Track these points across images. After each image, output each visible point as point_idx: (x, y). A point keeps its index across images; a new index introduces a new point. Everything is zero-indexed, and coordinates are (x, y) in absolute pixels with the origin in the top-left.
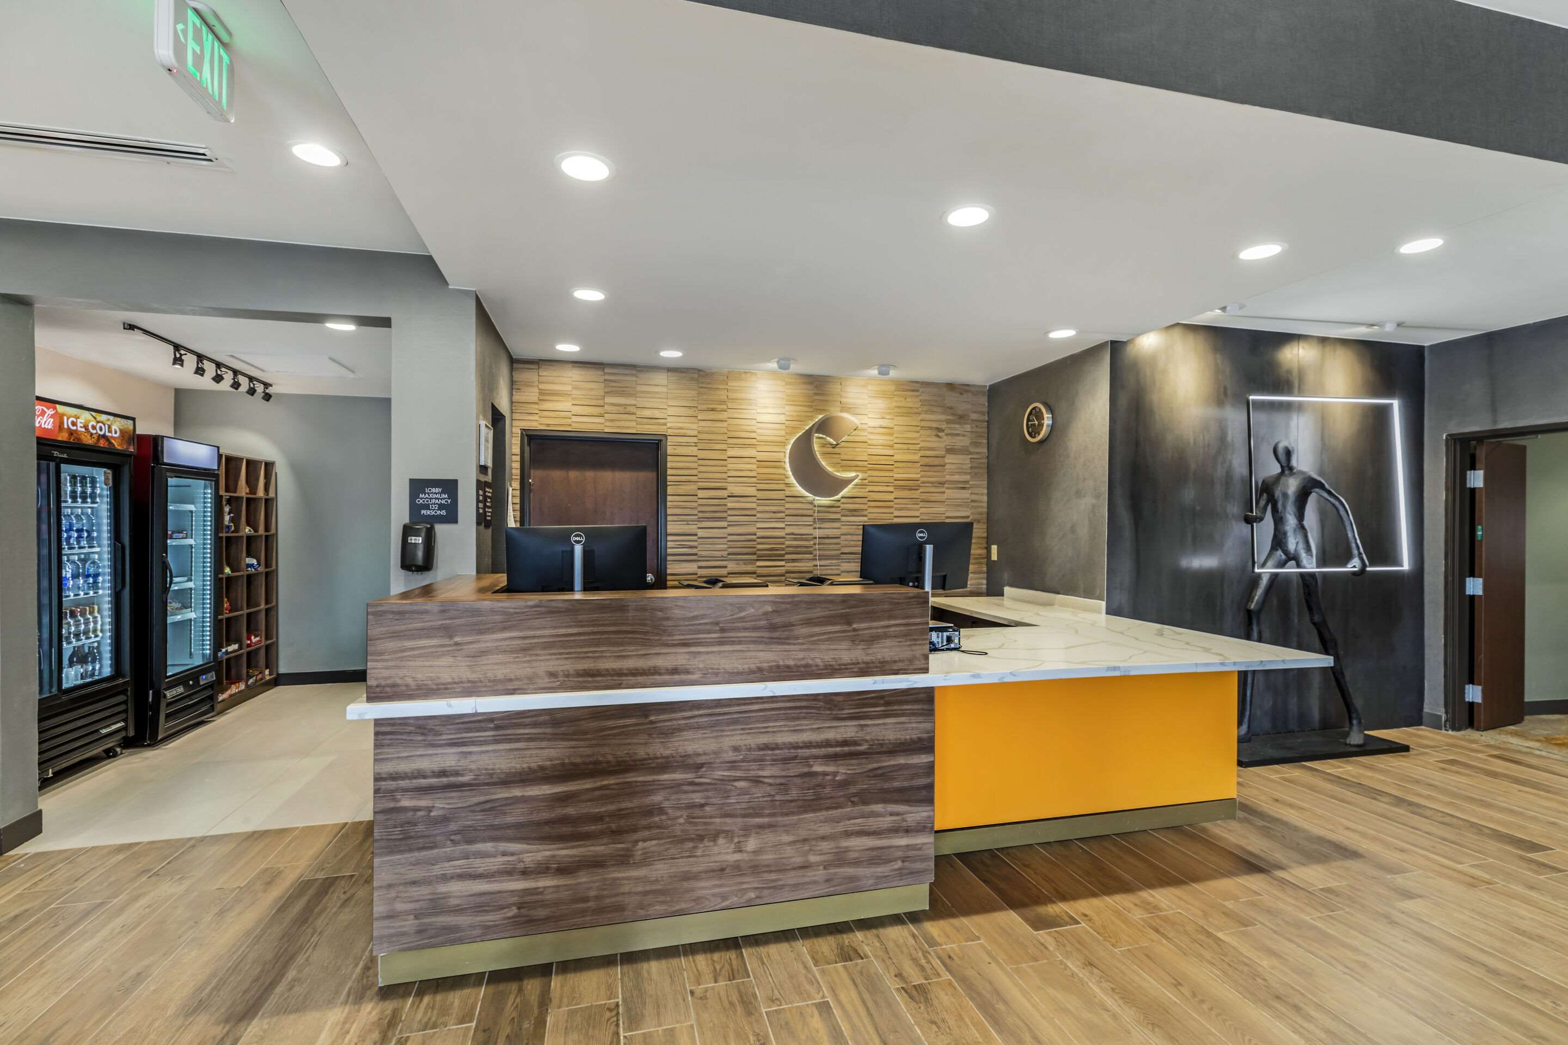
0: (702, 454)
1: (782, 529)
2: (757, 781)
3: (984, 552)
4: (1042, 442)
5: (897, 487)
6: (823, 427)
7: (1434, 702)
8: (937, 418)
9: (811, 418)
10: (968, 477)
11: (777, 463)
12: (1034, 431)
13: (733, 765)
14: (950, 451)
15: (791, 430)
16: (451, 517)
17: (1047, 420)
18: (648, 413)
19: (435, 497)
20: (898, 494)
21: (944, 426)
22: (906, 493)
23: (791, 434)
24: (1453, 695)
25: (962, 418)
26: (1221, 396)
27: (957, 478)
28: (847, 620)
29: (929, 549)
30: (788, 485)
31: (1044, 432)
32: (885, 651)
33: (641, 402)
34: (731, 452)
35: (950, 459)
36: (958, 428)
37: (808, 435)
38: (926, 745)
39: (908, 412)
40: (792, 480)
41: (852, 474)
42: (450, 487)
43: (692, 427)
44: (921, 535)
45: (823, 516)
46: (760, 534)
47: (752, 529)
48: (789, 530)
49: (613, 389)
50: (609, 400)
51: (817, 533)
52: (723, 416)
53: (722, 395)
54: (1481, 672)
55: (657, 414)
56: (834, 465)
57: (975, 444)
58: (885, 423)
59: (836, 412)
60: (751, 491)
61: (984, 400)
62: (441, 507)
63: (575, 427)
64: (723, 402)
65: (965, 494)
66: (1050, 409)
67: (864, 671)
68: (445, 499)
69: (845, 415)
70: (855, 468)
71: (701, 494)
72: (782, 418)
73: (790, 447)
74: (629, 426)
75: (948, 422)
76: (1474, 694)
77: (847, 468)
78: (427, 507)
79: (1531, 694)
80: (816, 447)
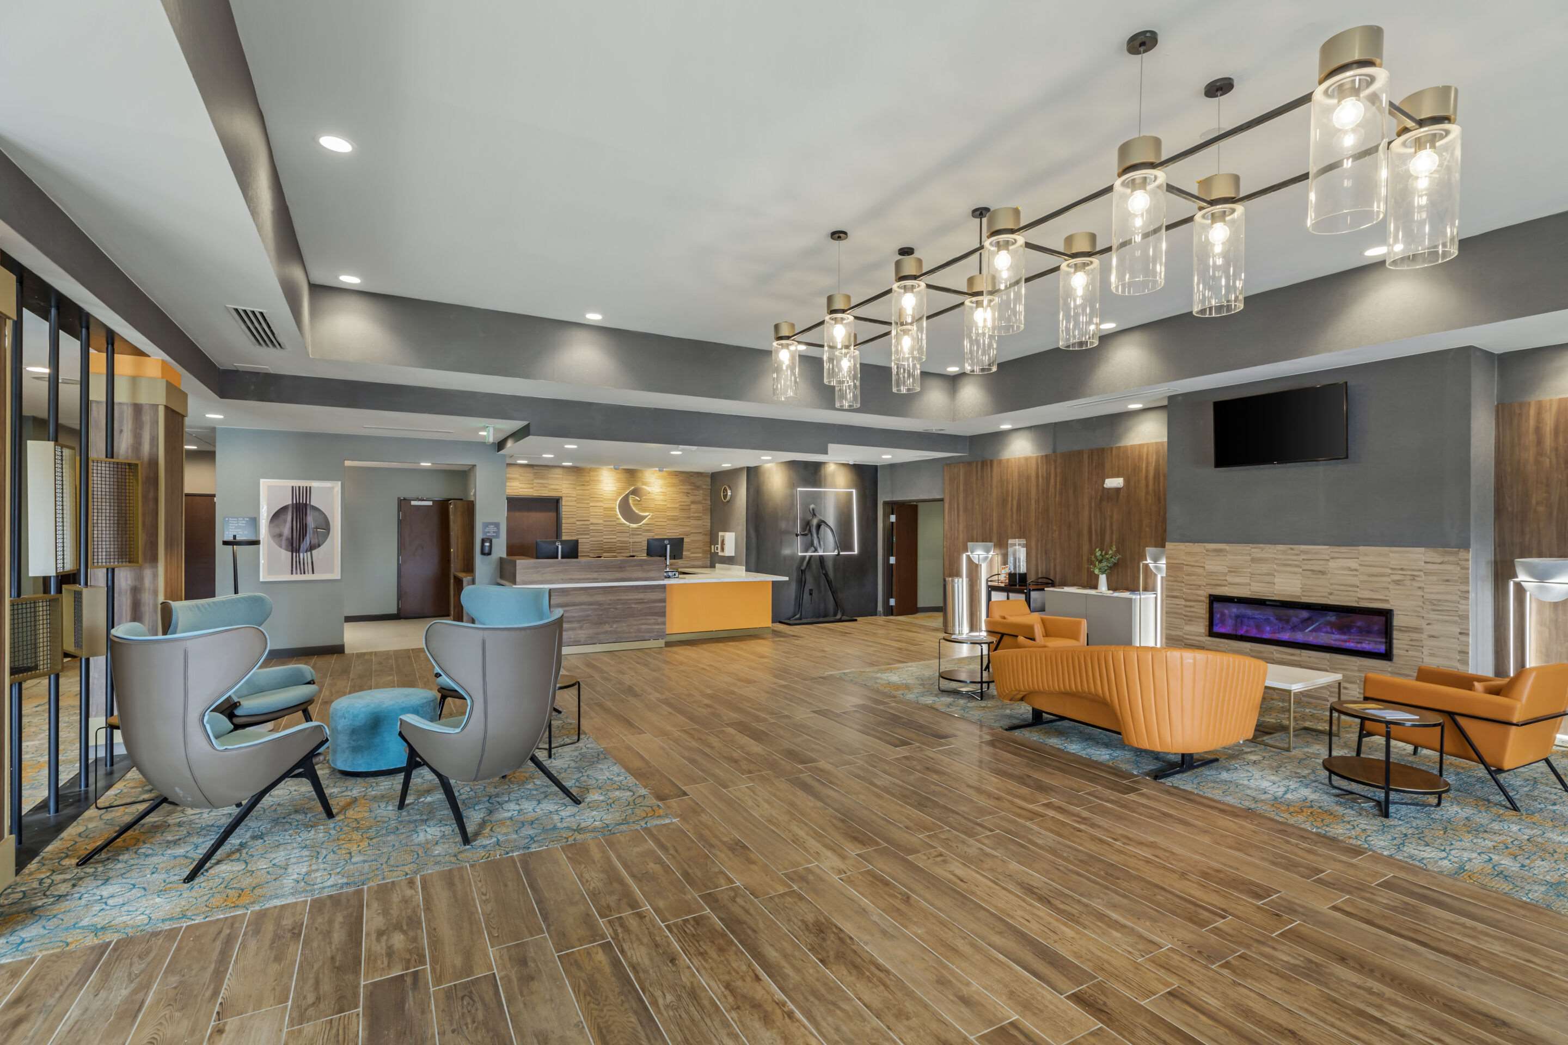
0: (578, 505)
1: (615, 538)
2: (616, 609)
3: (708, 548)
4: (728, 502)
5: (668, 519)
6: (635, 492)
7: (880, 608)
8: (686, 488)
9: (629, 488)
10: (701, 515)
11: (613, 509)
12: (725, 496)
13: (609, 604)
14: (693, 502)
15: (619, 494)
16: (497, 536)
17: (729, 493)
18: (553, 487)
19: (492, 529)
20: (668, 522)
21: (690, 491)
22: (673, 522)
23: (620, 496)
24: (886, 602)
25: (698, 488)
26: (792, 485)
27: (696, 515)
28: (641, 566)
29: (668, 546)
30: (618, 519)
31: (728, 498)
32: (652, 574)
33: (550, 482)
34: (591, 504)
35: (693, 506)
36: (697, 492)
37: (627, 496)
38: (664, 601)
39: (673, 485)
40: (620, 516)
41: (647, 514)
42: (497, 525)
43: (574, 493)
44: (666, 542)
45: (634, 532)
46: (605, 541)
47: (601, 539)
48: (618, 539)
49: (537, 476)
50: (535, 481)
51: (631, 540)
52: (588, 488)
53: (588, 479)
54: (894, 593)
55: (557, 487)
56: (639, 509)
57: (705, 500)
58: (661, 490)
59: (639, 485)
60: (601, 521)
61: (709, 480)
62: (494, 532)
63: (521, 493)
64: (588, 482)
65: (700, 522)
66: (730, 488)
67: (646, 580)
68: (495, 529)
69: (644, 487)
70: (649, 511)
71: (578, 523)
72: (615, 489)
73: (618, 502)
74: (545, 493)
75: (692, 489)
76: (892, 602)
77: (645, 511)
78: (489, 532)
79: (921, 604)
80: (631, 501)
